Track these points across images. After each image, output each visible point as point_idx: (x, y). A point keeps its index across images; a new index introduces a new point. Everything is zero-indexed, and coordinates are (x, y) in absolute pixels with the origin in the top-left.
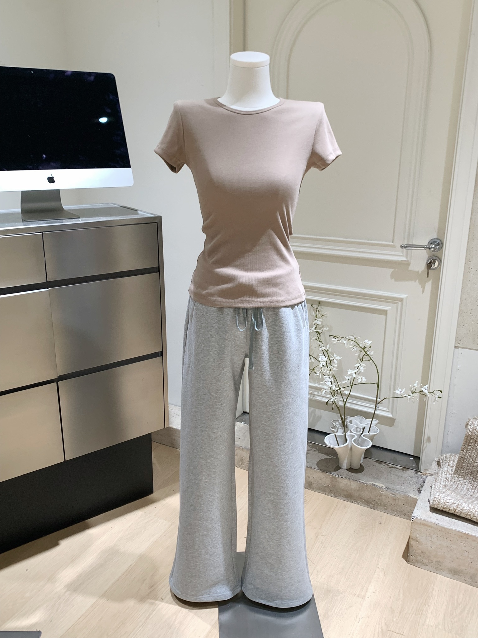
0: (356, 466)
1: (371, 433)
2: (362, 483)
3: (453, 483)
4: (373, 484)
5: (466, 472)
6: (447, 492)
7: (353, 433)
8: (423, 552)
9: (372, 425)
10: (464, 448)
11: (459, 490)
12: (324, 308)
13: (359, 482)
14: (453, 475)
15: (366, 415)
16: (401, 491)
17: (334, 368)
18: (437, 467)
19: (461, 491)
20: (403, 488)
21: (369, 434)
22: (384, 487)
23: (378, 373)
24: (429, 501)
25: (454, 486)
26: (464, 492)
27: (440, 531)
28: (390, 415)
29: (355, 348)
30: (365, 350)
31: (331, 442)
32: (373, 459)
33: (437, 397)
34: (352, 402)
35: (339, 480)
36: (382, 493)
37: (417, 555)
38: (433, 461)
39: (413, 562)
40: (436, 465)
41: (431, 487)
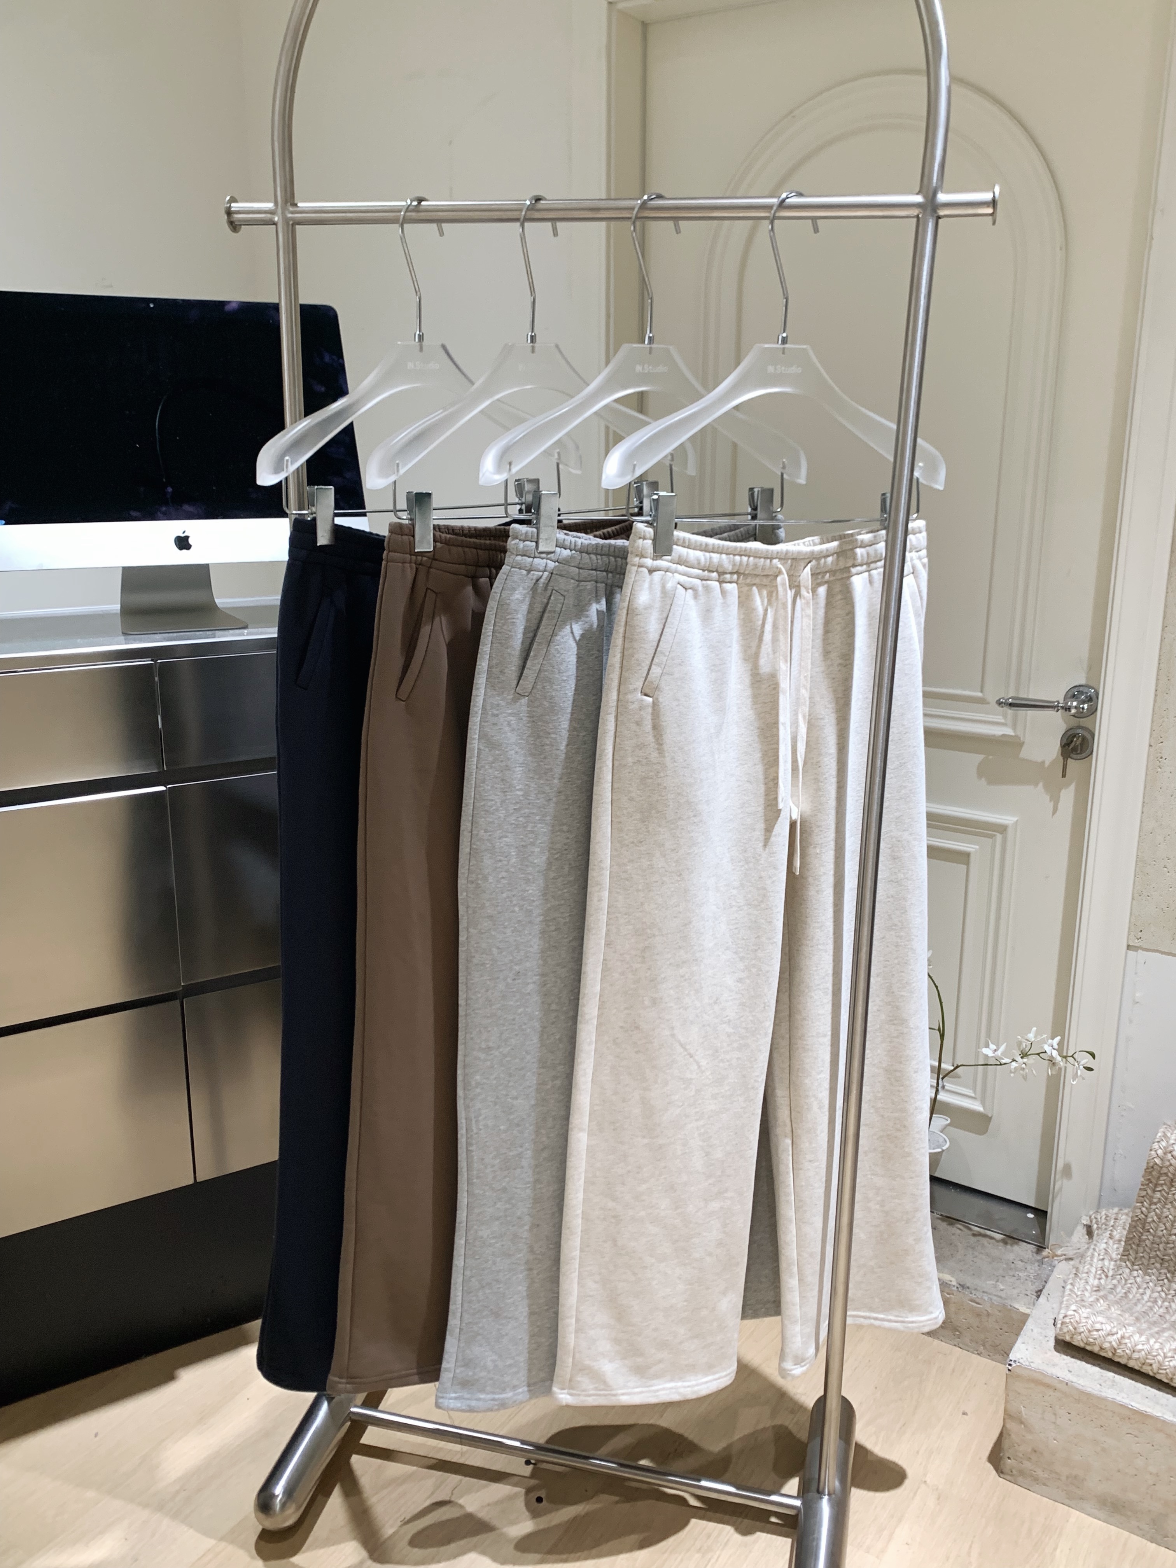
3: (1118, 1281)
5: (1150, 1257)
6: (1099, 1305)
8: (1035, 1451)
10: (1143, 1197)
11: (1131, 1300)
14: (1118, 1262)
16: (995, 1295)
18: (1083, 1240)
19: (1136, 1304)
20: (1002, 1287)
22: (954, 1283)
23: (941, 1003)
24: (1055, 1325)
25: (1119, 1289)
26: (1143, 1306)
27: (1078, 1401)
28: (977, 1107)
32: (935, 1212)
33: (1083, 1067)
36: (948, 1296)
37: (1021, 1458)
38: (1076, 1226)
39: (1012, 1475)
40: (1083, 1236)
41: (1064, 1289)
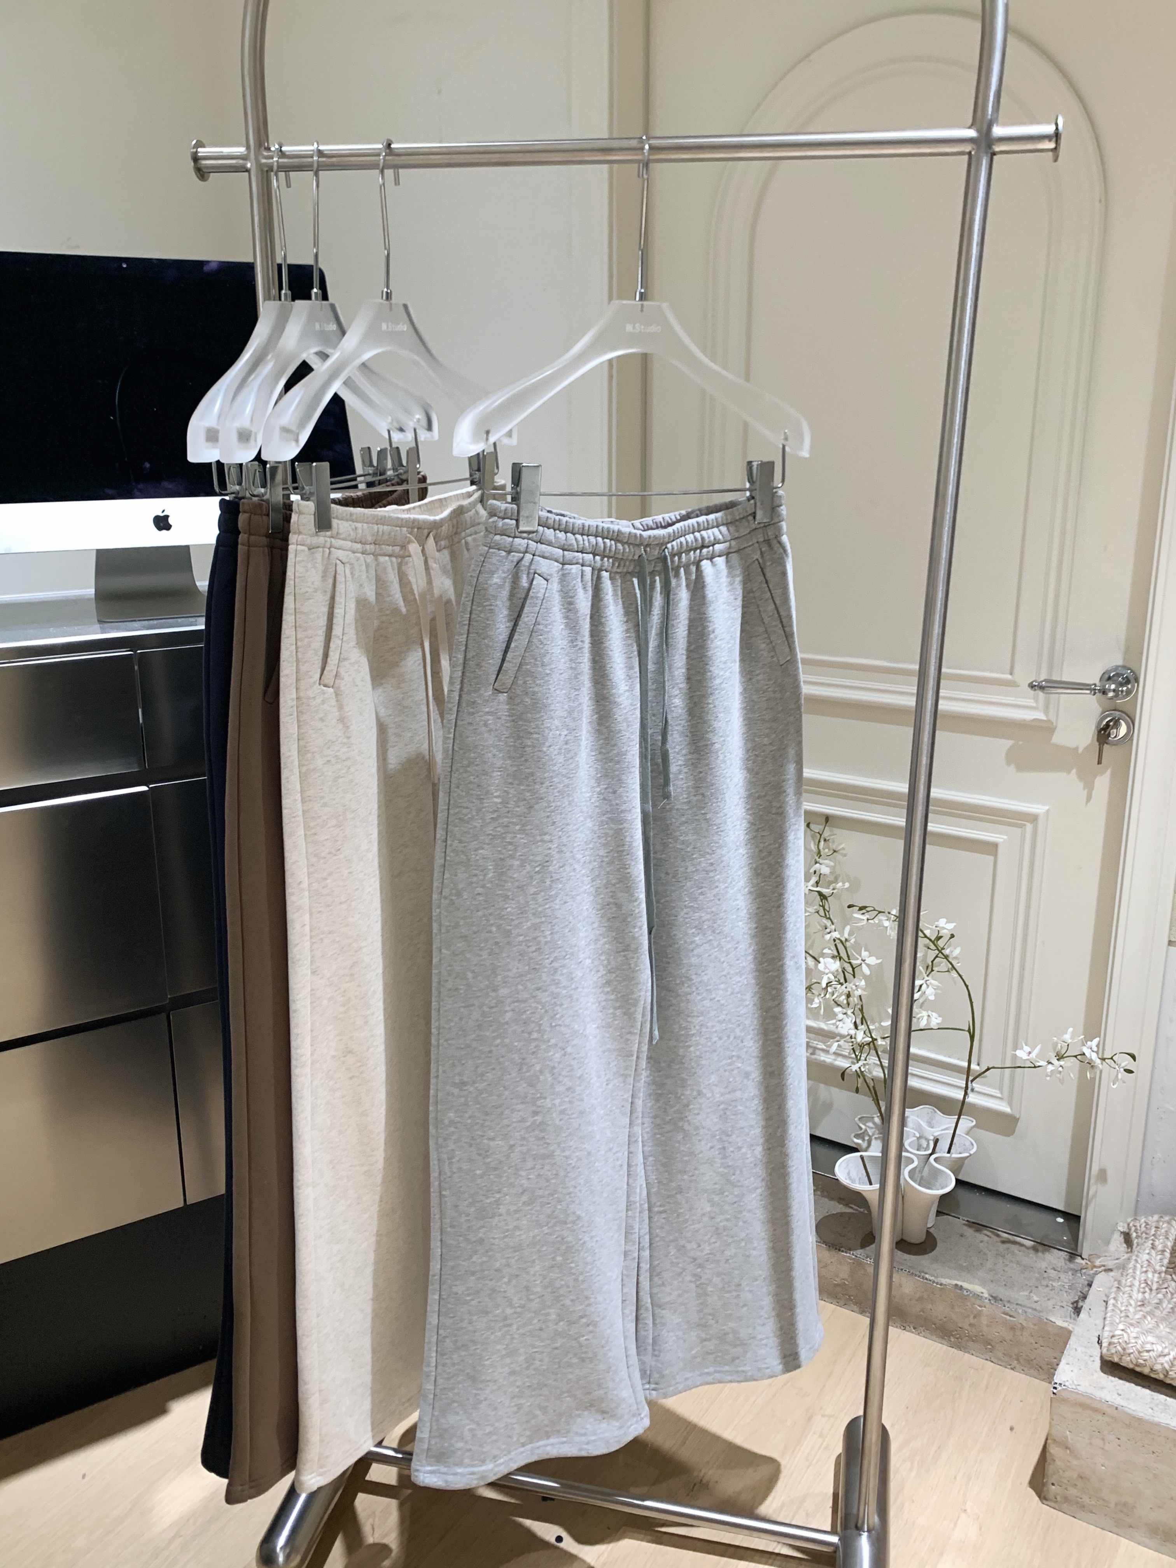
0: (916, 1235)
1: (955, 1154)
2: (930, 1280)
3: (1164, 1295)
4: (956, 1285)
6: (1147, 1322)
7: (908, 1151)
8: (1081, 1477)
9: (957, 1132)
12: (838, 832)
13: (923, 1278)
14: (1163, 1275)
15: (942, 1104)
16: (1030, 1308)
18: (1122, 1250)
20: (1036, 1298)
21: (950, 1157)
22: (986, 1295)
23: (972, 1007)
24: (1099, 1342)
25: (1165, 1304)
27: (1128, 1426)
28: (1003, 1107)
30: (938, 944)
32: (961, 1217)
33: (1122, 1069)
36: (980, 1308)
37: (1066, 1484)
38: (1113, 1233)
39: (1056, 1502)
40: (1121, 1244)
41: (1106, 1302)
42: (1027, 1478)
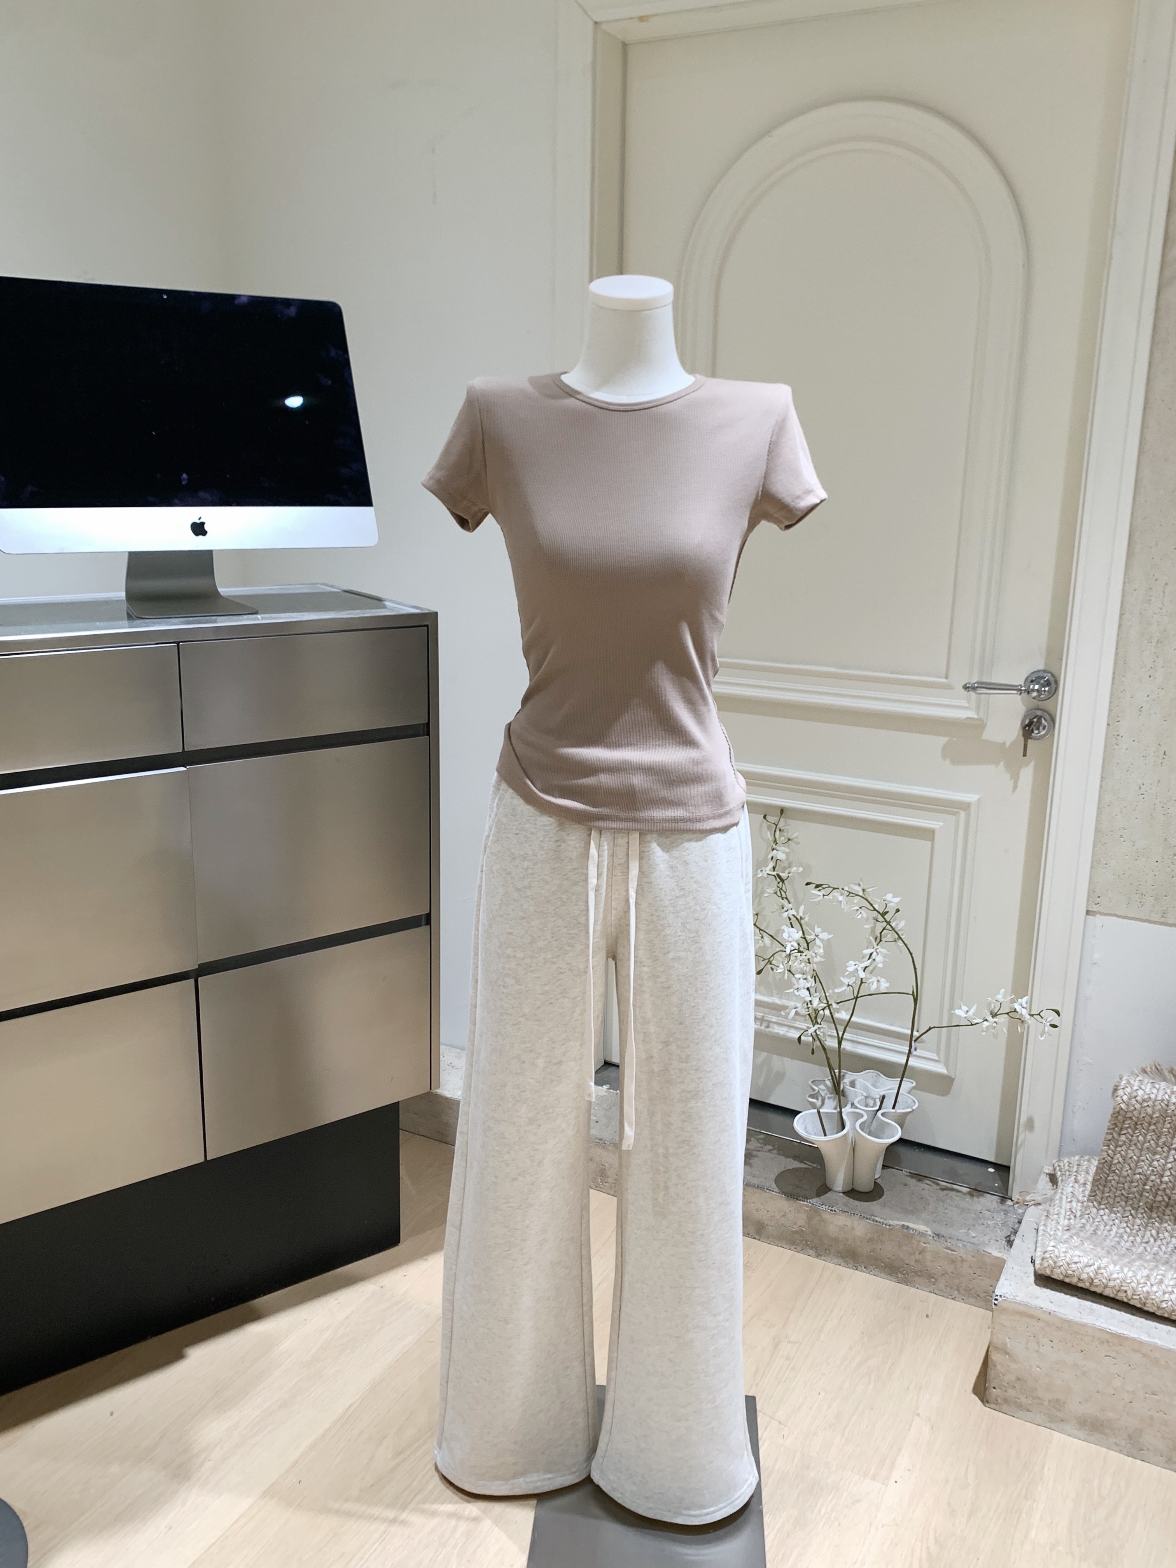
0: (864, 1185)
1: (899, 1109)
2: (880, 1222)
3: (1087, 1220)
4: (903, 1225)
5: (1115, 1196)
6: (1073, 1241)
7: (857, 1108)
8: (1019, 1379)
9: (900, 1092)
10: (1109, 1140)
11: (1099, 1236)
12: (793, 823)
13: (873, 1220)
14: (1085, 1204)
15: (886, 1068)
16: (969, 1242)
17: (816, 957)
18: (1048, 1187)
19: (1104, 1240)
20: (974, 1235)
21: (895, 1112)
22: (930, 1233)
23: (915, 969)
24: (1033, 1262)
25: (1088, 1227)
26: (1111, 1241)
27: (1059, 1329)
28: (941, 1069)
29: (862, 912)
30: (885, 917)
31: (810, 1128)
32: (904, 1170)
33: (1048, 1024)
34: (854, 1039)
35: (827, 1216)
36: (925, 1245)
37: (1006, 1387)
38: (1039, 1175)
40: (1047, 1183)
41: (1037, 1230)
42: (972, 1386)
